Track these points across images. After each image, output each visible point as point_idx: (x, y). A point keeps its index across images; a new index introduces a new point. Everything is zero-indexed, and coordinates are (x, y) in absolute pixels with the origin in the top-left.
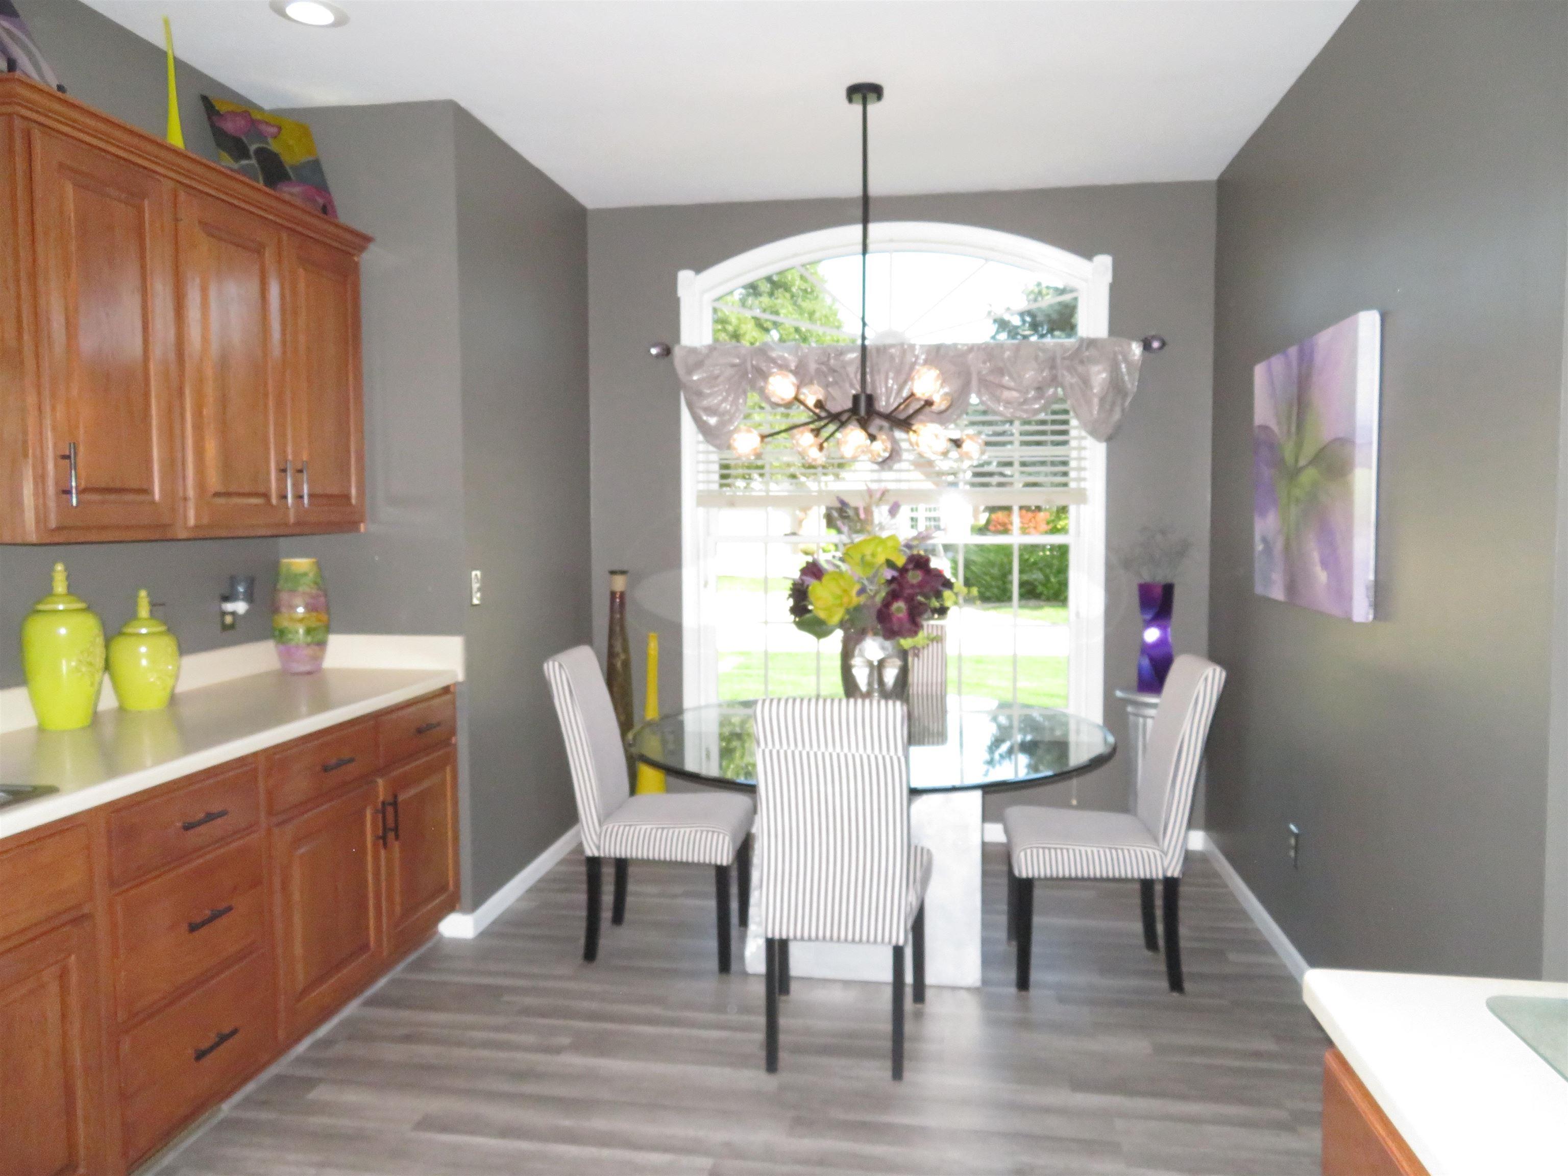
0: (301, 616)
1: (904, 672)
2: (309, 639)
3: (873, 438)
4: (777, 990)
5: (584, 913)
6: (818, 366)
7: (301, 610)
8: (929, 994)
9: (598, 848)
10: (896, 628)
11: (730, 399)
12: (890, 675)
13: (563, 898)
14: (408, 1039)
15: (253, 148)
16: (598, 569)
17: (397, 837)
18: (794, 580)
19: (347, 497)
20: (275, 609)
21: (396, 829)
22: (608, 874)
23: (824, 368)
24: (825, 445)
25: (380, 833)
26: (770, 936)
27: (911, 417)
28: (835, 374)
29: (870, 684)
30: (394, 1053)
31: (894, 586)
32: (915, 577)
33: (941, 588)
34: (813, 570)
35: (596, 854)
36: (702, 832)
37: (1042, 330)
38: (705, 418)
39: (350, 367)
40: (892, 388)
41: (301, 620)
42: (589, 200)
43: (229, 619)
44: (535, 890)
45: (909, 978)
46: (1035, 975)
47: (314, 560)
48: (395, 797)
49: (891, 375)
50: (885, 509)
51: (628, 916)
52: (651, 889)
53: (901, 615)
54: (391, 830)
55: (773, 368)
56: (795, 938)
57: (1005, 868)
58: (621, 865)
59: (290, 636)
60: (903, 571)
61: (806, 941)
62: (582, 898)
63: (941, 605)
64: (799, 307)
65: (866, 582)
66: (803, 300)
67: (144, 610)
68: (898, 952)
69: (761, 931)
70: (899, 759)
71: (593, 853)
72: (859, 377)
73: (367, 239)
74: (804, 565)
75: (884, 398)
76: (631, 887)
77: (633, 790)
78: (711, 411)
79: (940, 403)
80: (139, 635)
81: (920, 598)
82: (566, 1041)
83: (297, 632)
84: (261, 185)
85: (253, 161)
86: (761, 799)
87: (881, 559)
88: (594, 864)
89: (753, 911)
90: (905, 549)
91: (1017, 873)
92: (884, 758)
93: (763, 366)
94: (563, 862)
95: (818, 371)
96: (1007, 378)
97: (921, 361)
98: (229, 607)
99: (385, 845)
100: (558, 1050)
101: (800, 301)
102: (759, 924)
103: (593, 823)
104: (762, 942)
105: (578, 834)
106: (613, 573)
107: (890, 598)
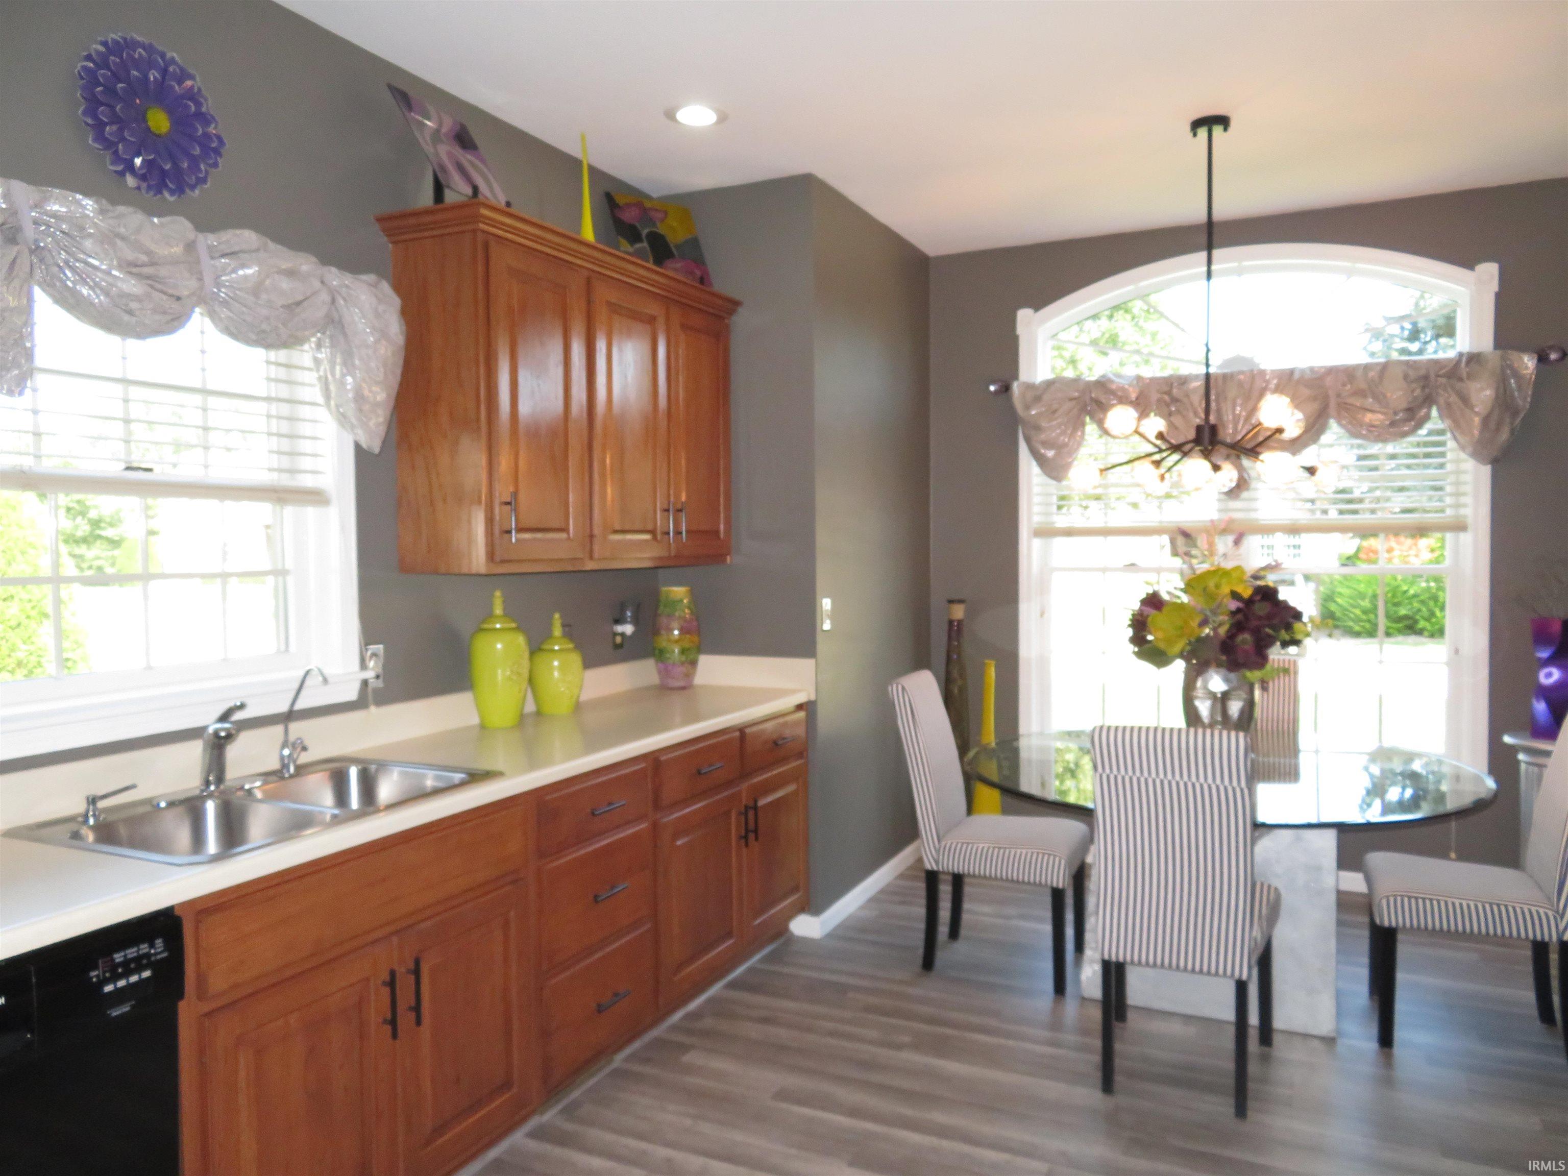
0: (677, 637)
1: (1250, 704)
2: (683, 658)
3: (1216, 468)
4: (1113, 1015)
5: (922, 926)
6: (1159, 396)
7: (676, 632)
8: (1277, 1039)
9: (937, 862)
10: (1241, 660)
11: (1069, 432)
12: (1235, 707)
13: (901, 909)
14: (765, 1020)
15: (645, 232)
16: (937, 600)
17: (756, 839)
18: (1133, 610)
19: (717, 532)
20: (656, 632)
21: (756, 831)
22: (945, 890)
23: (1166, 398)
24: (1167, 476)
25: (743, 833)
26: (1106, 957)
27: (1260, 444)
28: (1178, 404)
29: (1212, 714)
30: (755, 1031)
31: (1239, 617)
32: (1261, 609)
33: (1291, 620)
34: (1153, 601)
35: (935, 868)
36: (1038, 853)
37: (1426, 336)
38: (1043, 451)
39: (721, 418)
40: (1239, 415)
41: (677, 642)
42: (931, 249)
43: (618, 640)
44: (874, 900)
45: (1254, 1019)
46: (1400, 1033)
47: (689, 589)
48: (756, 802)
49: (1239, 401)
50: (1230, 539)
51: (963, 932)
52: (986, 909)
53: (1247, 647)
54: (752, 831)
55: (1113, 400)
56: (1132, 962)
57: (1366, 920)
58: (958, 880)
59: (668, 655)
60: (1249, 602)
61: (1144, 966)
62: (921, 911)
63: (1292, 637)
64: (1141, 328)
65: (1208, 613)
66: (1145, 321)
67: (557, 631)
68: (1241, 987)
69: (1097, 956)
70: (1242, 790)
71: (932, 867)
72: (1204, 405)
73: (736, 304)
74: (1144, 596)
75: (1231, 426)
76: (966, 905)
77: (970, 811)
78: (1048, 444)
79: (1293, 430)
80: (553, 651)
81: (1268, 630)
82: (906, 1039)
83: (673, 652)
84: (650, 265)
85: (645, 244)
86: (1098, 822)
87: (1226, 590)
88: (932, 878)
89: (1088, 937)
90: (1251, 579)
91: (1378, 921)
92: (1226, 789)
93: (1103, 398)
94: (902, 876)
95: (1159, 401)
96: (1371, 400)
97: (1272, 386)
98: (619, 629)
99: (747, 845)
100: (900, 1047)
101: (1141, 323)
102: (1096, 949)
103: (932, 836)
104: (1098, 968)
105: (918, 850)
106: (951, 602)
107: (1234, 631)
